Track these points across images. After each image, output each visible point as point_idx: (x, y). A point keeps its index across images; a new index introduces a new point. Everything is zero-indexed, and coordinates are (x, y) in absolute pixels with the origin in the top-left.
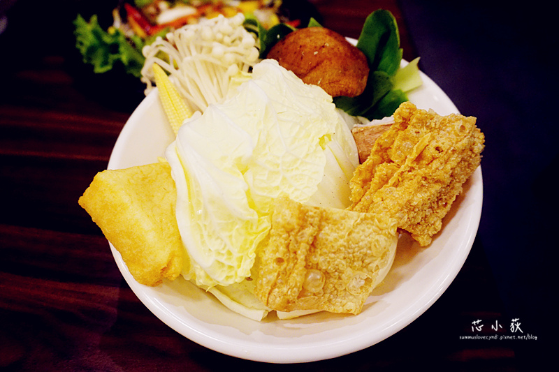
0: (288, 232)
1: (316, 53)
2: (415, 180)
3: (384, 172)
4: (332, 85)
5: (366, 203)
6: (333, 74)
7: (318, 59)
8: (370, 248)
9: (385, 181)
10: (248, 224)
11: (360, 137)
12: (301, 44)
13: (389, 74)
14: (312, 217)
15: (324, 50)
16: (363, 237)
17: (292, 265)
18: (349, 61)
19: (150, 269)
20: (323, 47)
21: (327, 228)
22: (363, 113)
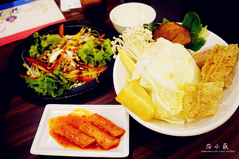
0: (193, 93)
1: (175, 32)
2: (224, 68)
3: (213, 68)
4: (183, 42)
5: (208, 79)
6: (182, 38)
7: (176, 34)
8: (217, 93)
9: (213, 70)
10: (178, 94)
11: (196, 57)
12: (168, 30)
13: (196, 32)
14: (200, 87)
15: (177, 31)
16: (215, 90)
17: (196, 103)
18: (185, 32)
19: (149, 116)
20: (176, 29)
21: (204, 89)
22: (189, 48)
